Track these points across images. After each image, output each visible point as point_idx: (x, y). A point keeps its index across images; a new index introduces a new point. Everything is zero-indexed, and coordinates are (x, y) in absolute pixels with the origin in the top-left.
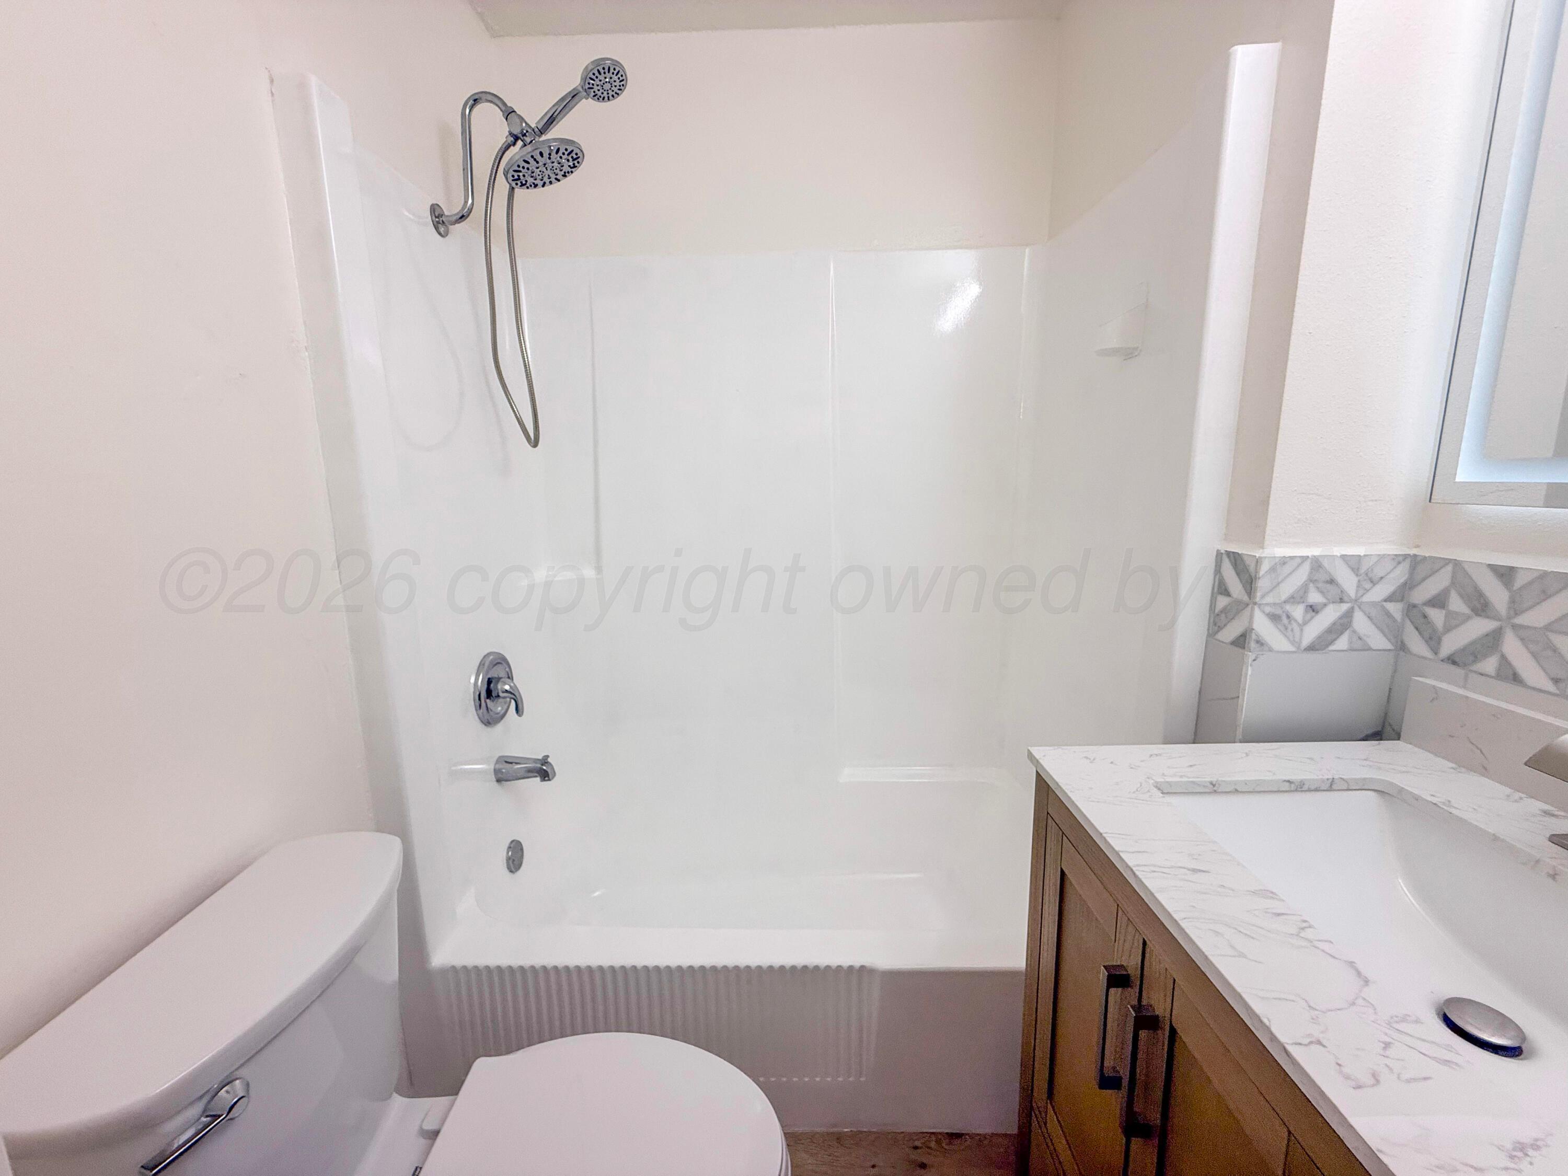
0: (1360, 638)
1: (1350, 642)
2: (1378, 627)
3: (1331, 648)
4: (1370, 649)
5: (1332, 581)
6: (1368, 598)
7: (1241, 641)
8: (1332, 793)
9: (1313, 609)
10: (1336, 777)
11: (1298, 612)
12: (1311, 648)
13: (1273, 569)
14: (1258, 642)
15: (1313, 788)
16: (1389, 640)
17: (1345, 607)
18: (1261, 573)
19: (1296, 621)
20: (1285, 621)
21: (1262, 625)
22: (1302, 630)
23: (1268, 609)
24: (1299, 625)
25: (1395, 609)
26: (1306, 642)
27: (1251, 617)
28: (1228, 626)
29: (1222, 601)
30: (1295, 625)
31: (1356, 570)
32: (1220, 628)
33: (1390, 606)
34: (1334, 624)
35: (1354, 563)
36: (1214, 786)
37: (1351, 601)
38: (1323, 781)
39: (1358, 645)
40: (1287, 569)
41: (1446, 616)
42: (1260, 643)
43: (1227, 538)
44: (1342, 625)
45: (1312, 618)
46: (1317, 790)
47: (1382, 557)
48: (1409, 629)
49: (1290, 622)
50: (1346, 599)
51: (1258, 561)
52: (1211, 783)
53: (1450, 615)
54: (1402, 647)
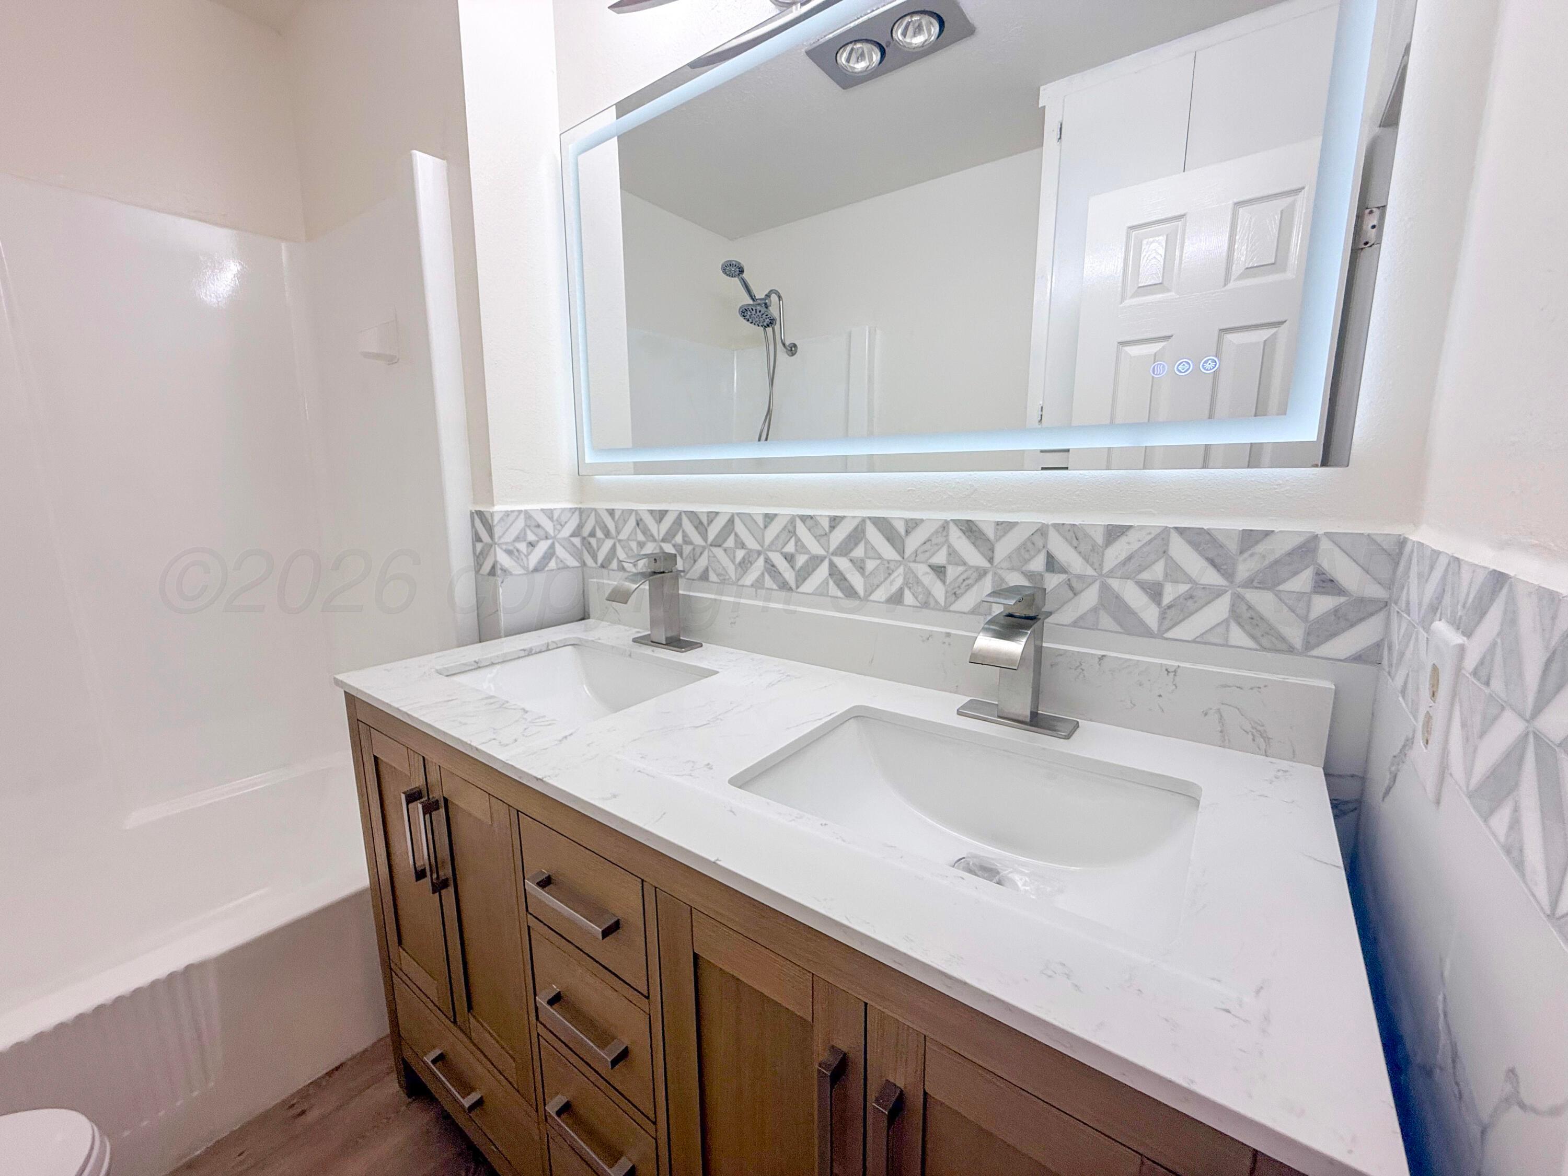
0: (561, 561)
1: (557, 564)
2: (570, 554)
3: (546, 569)
4: (568, 567)
5: (538, 526)
6: (561, 535)
7: (492, 572)
8: (549, 652)
9: (532, 545)
10: (550, 641)
11: (522, 546)
12: (536, 570)
13: (502, 519)
14: (502, 569)
15: (538, 650)
16: (578, 561)
17: (549, 542)
18: (495, 522)
19: (523, 553)
20: (516, 553)
21: (504, 560)
22: (528, 559)
23: (504, 547)
24: (525, 555)
25: (577, 541)
26: (531, 567)
27: (495, 556)
28: (485, 563)
29: (479, 546)
30: (523, 557)
31: (551, 518)
32: (481, 566)
33: (573, 539)
34: (546, 553)
35: (549, 514)
36: (477, 663)
37: (552, 538)
38: (543, 645)
39: (561, 565)
40: (512, 518)
41: (597, 541)
42: (504, 570)
43: (475, 502)
44: (550, 554)
45: (532, 551)
46: (540, 652)
47: (563, 510)
48: (585, 552)
49: (519, 554)
50: (549, 537)
51: (492, 514)
52: (475, 662)
53: (598, 540)
54: (584, 564)
